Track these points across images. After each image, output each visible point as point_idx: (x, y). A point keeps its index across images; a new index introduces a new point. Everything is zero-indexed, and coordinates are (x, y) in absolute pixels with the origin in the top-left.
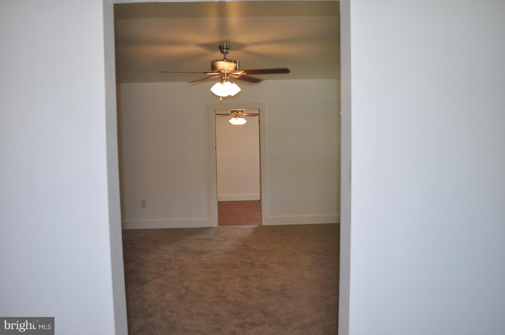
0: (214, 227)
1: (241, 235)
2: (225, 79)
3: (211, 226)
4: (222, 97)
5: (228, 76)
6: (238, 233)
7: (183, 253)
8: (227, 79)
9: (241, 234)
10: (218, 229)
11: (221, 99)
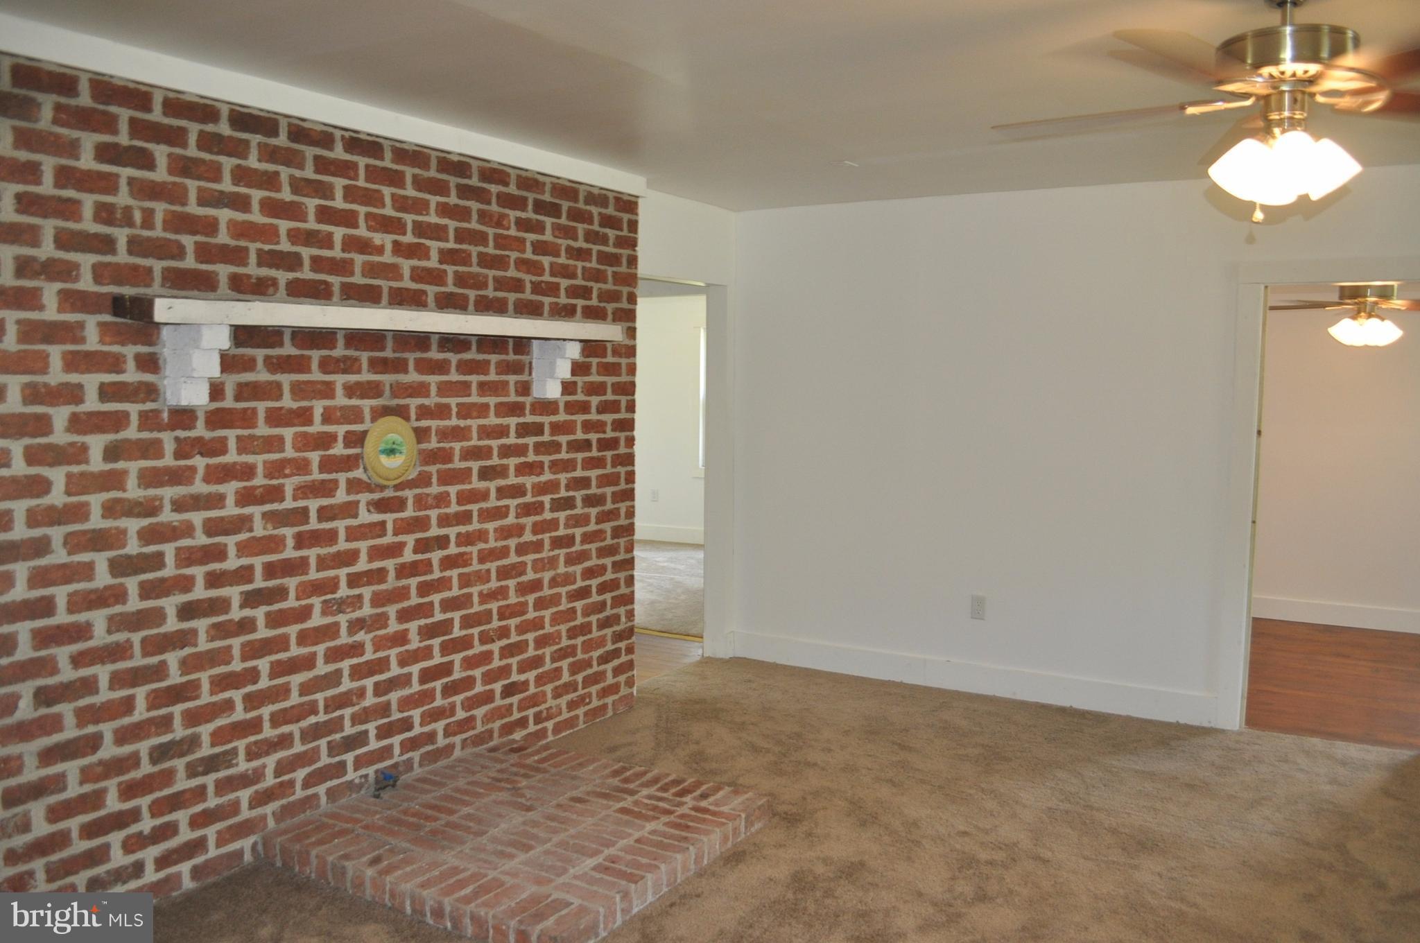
0: (1223, 731)
1: (1328, 787)
2: (1280, 123)
3: (1212, 725)
4: (1264, 208)
5: (1298, 105)
6: (1318, 775)
7: (1069, 830)
8: (1291, 118)
9: (1330, 783)
10: (1237, 742)
11: (1259, 216)
